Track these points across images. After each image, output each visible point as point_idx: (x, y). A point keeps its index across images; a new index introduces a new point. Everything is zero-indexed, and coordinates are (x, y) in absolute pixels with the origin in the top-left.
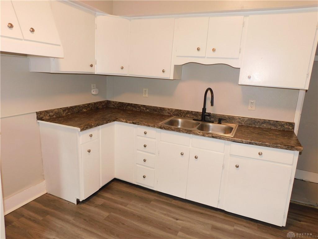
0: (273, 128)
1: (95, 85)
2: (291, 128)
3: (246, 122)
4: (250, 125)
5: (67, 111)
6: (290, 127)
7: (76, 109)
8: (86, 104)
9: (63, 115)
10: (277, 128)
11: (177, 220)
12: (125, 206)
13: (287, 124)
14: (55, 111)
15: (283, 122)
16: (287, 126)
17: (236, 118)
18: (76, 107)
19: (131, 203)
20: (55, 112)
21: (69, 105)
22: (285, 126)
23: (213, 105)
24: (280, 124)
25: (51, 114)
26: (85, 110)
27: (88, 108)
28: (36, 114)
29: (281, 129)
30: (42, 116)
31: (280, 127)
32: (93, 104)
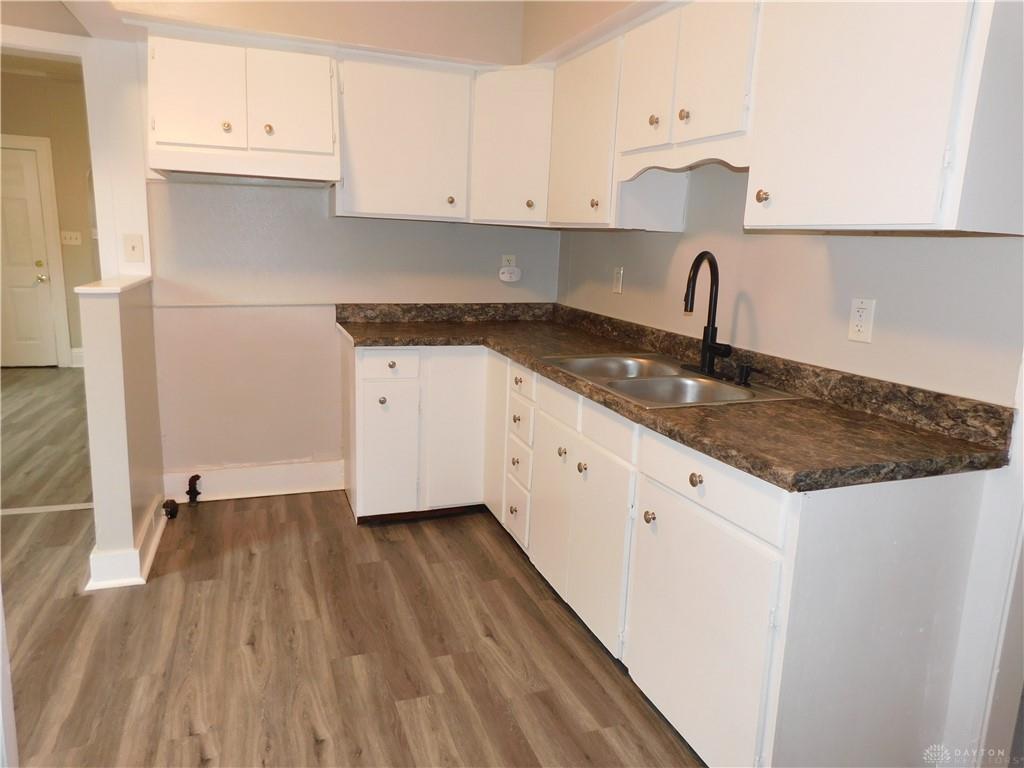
0: (923, 423)
1: (513, 258)
2: (993, 432)
3: (834, 388)
4: (845, 403)
5: (413, 313)
6: (987, 427)
7: (444, 312)
8: (477, 304)
9: (403, 321)
10: (938, 424)
11: (487, 636)
12: (429, 561)
13: (976, 411)
14: (379, 308)
15: (962, 399)
16: (976, 423)
17: (806, 370)
18: (441, 306)
19: (451, 563)
20: (381, 311)
21: (422, 301)
22: (970, 421)
23: (691, 310)
24: (951, 407)
25: (369, 313)
26: (470, 319)
27: (481, 315)
28: (334, 308)
29: (955, 433)
30: (346, 314)
31: (952, 422)
32: (500, 306)
